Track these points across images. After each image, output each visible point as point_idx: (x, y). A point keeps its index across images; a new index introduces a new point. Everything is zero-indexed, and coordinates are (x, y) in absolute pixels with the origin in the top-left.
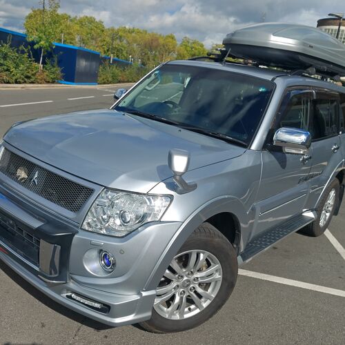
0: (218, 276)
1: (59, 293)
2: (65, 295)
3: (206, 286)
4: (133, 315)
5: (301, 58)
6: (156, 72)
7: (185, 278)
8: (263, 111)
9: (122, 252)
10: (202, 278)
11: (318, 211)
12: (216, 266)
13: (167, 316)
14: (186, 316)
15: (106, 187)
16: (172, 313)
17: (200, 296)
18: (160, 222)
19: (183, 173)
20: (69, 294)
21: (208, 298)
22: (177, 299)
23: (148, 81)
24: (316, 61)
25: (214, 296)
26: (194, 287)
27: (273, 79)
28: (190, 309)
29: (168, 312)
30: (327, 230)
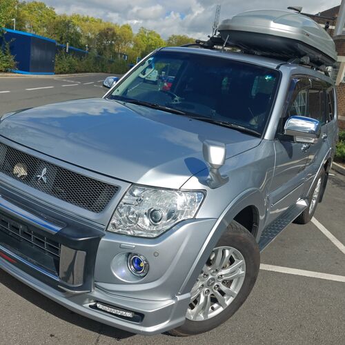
0: (242, 272)
1: (81, 304)
2: (87, 305)
3: (228, 283)
4: (168, 322)
5: (300, 47)
6: (151, 59)
7: (210, 277)
8: (272, 99)
9: (156, 254)
10: (226, 275)
11: (309, 200)
12: (240, 262)
13: (192, 318)
15: (133, 184)
16: (196, 315)
17: (223, 293)
18: (194, 219)
19: (221, 166)
20: (93, 304)
21: (231, 294)
23: (142, 68)
24: (310, 50)
25: (236, 292)
26: (218, 286)
27: (278, 67)
28: (213, 309)
29: (193, 314)
30: (313, 218)
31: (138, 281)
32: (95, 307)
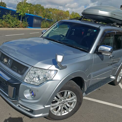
0: (75, 100)
1: (16, 105)
2: (18, 105)
3: (71, 104)
4: (42, 114)
5: (110, 19)
6: (57, 24)
7: (63, 101)
8: (95, 39)
9: (38, 91)
10: (69, 101)
11: (116, 76)
12: (74, 97)
13: (56, 114)
14: (63, 114)
15: (33, 67)
16: (58, 113)
17: (68, 107)
18: (52, 80)
19: (61, 62)
20: (19, 105)
21: (71, 108)
22: (60, 108)
23: (54, 27)
24: (117, 20)
25: (73, 108)
26: (66, 104)
27: (100, 27)
28: (64, 112)
29: (56, 113)
31: (32, 99)
32: (19, 106)
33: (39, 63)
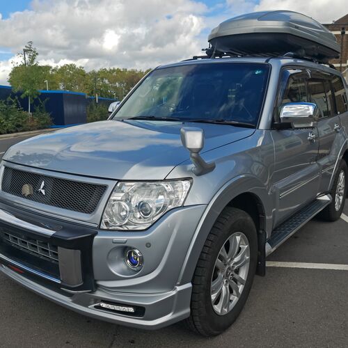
1: (86, 306)
2: (92, 306)
4: (171, 314)
5: (289, 39)
8: (264, 91)
11: (332, 193)
15: (119, 181)
18: (183, 207)
19: (200, 149)
20: (97, 304)
30: (343, 214)
31: (134, 275)
32: (99, 308)
33: (135, 168)
